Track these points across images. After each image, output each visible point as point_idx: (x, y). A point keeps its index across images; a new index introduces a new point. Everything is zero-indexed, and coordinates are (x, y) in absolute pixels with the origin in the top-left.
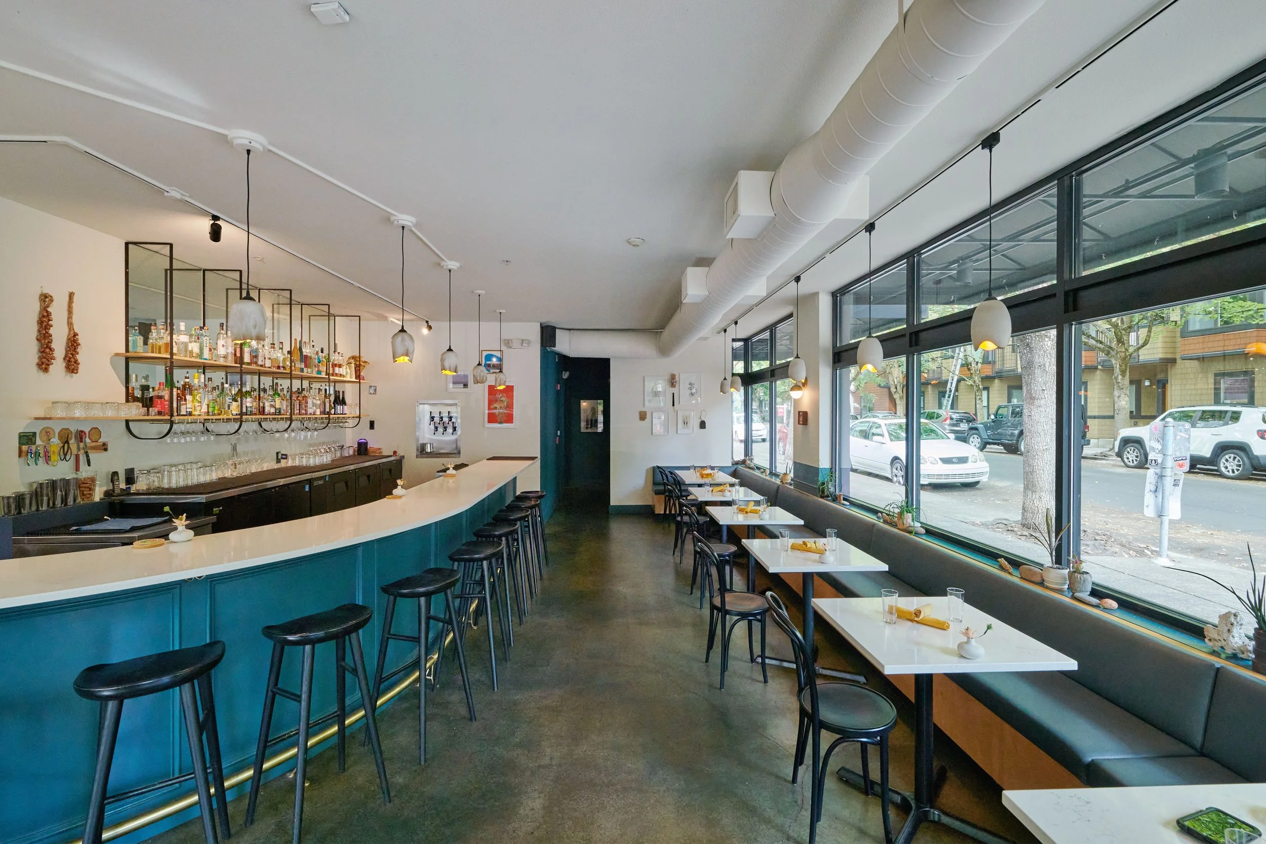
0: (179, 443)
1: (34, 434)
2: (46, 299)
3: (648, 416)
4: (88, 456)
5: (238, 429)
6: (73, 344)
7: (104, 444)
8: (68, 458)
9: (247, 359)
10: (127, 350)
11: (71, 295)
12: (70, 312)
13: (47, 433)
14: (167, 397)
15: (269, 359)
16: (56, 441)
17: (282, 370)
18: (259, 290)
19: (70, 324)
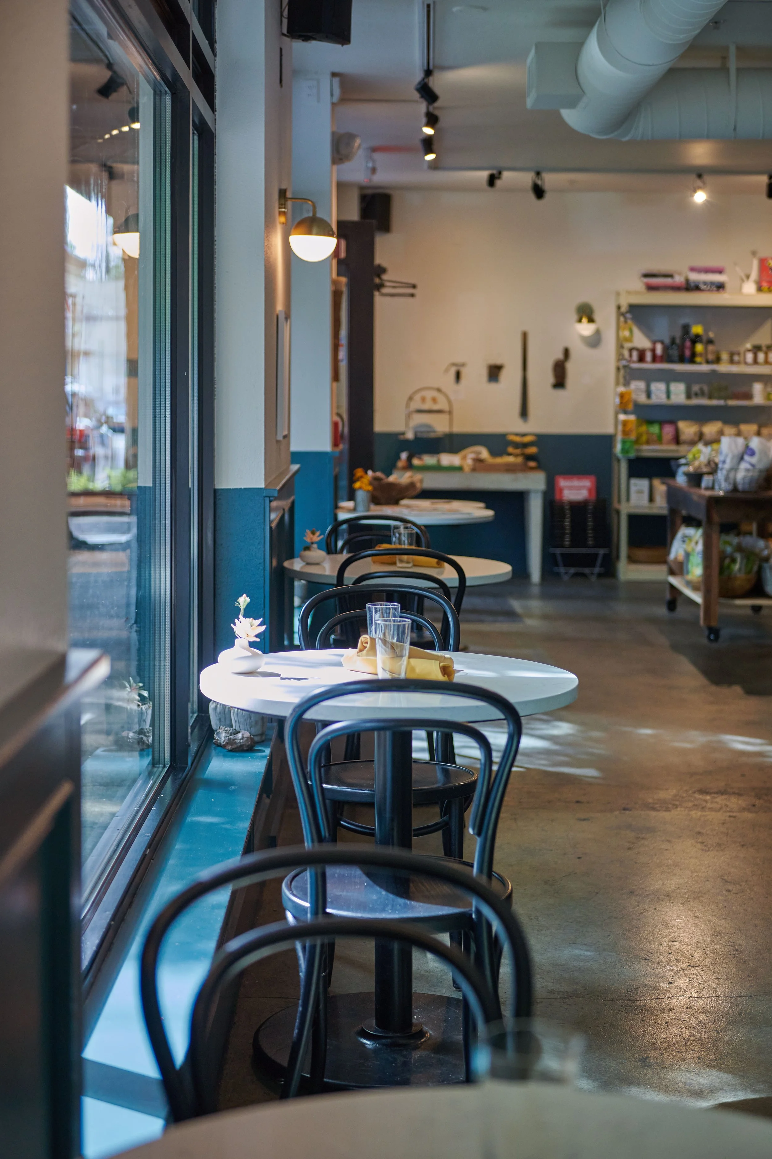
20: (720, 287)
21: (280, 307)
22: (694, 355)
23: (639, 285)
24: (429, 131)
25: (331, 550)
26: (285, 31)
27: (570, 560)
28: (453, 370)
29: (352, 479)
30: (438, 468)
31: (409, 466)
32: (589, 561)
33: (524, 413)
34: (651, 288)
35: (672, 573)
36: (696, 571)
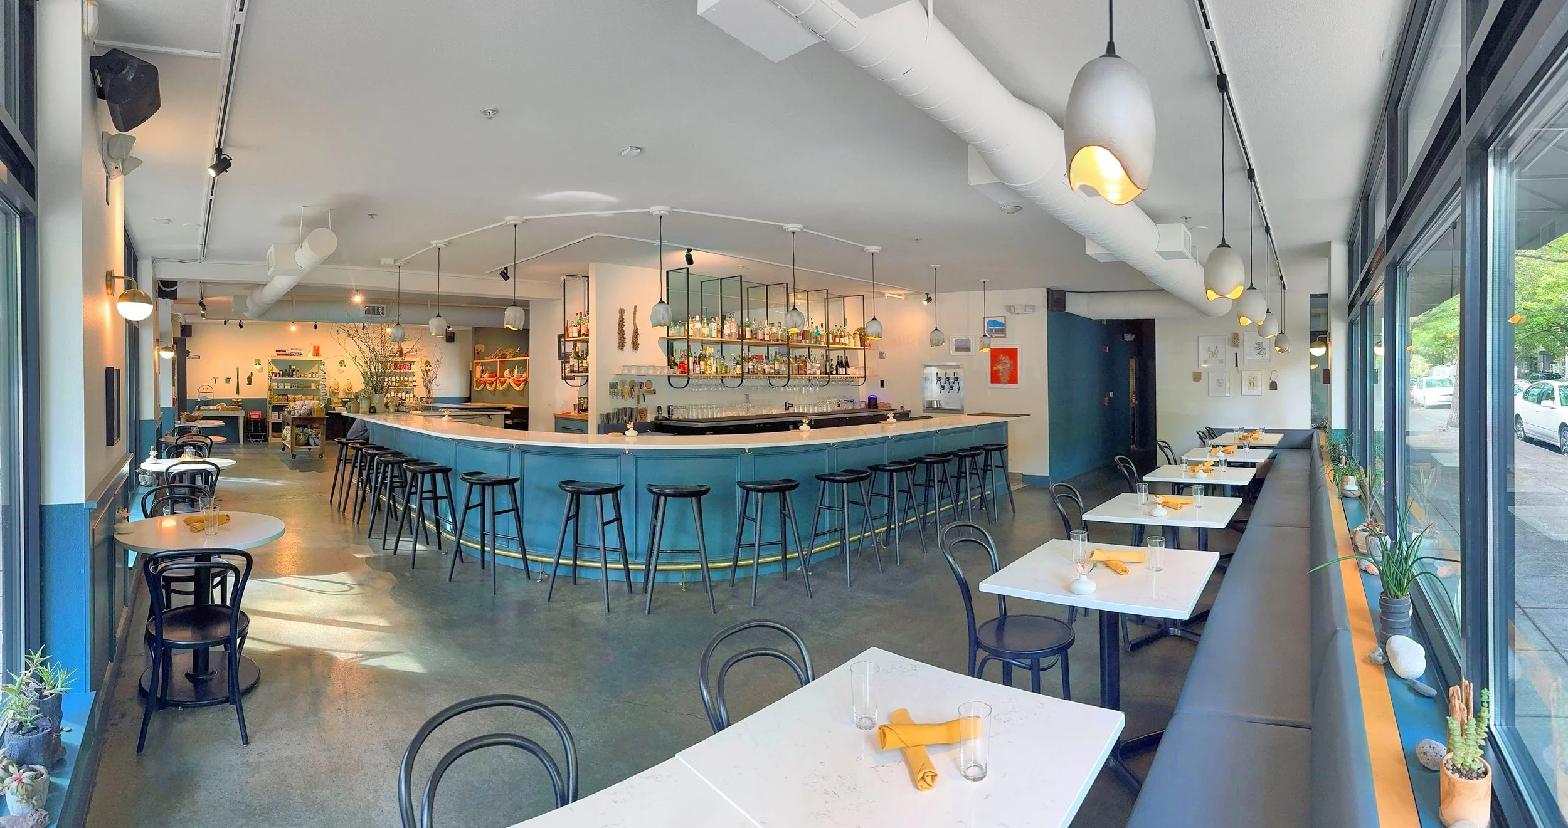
0: (695, 391)
1: (617, 383)
2: (622, 311)
3: (1203, 376)
4: (644, 396)
5: (741, 383)
6: (636, 334)
7: (654, 390)
8: (633, 396)
9: (748, 335)
10: (668, 335)
11: (635, 307)
12: (635, 317)
13: (623, 383)
14: (686, 362)
15: (768, 334)
16: (628, 387)
17: (780, 342)
18: (767, 286)
19: (635, 323)
20: (301, 354)
21: (157, 371)
22: (292, 375)
23: (276, 353)
24: (203, 312)
25: (173, 435)
26: (157, 296)
27: (253, 437)
28: (214, 379)
29: (179, 415)
30: (209, 410)
31: (199, 409)
32: (260, 437)
33: (238, 392)
34: (278, 355)
35: (283, 440)
36: (289, 438)
